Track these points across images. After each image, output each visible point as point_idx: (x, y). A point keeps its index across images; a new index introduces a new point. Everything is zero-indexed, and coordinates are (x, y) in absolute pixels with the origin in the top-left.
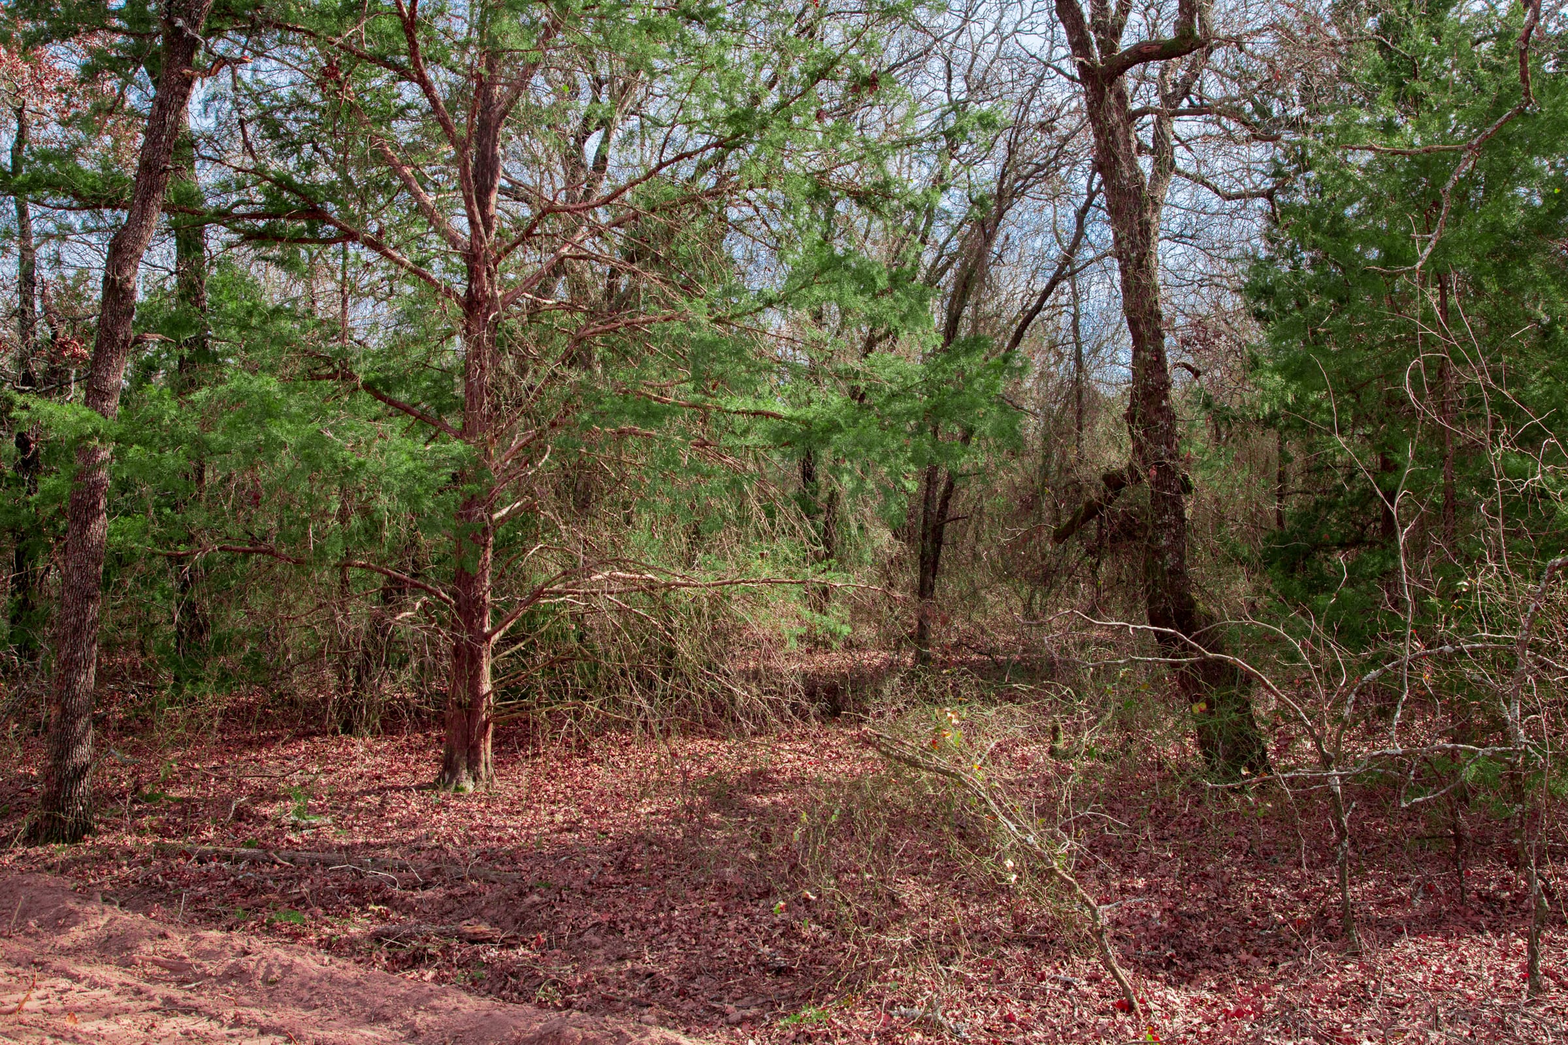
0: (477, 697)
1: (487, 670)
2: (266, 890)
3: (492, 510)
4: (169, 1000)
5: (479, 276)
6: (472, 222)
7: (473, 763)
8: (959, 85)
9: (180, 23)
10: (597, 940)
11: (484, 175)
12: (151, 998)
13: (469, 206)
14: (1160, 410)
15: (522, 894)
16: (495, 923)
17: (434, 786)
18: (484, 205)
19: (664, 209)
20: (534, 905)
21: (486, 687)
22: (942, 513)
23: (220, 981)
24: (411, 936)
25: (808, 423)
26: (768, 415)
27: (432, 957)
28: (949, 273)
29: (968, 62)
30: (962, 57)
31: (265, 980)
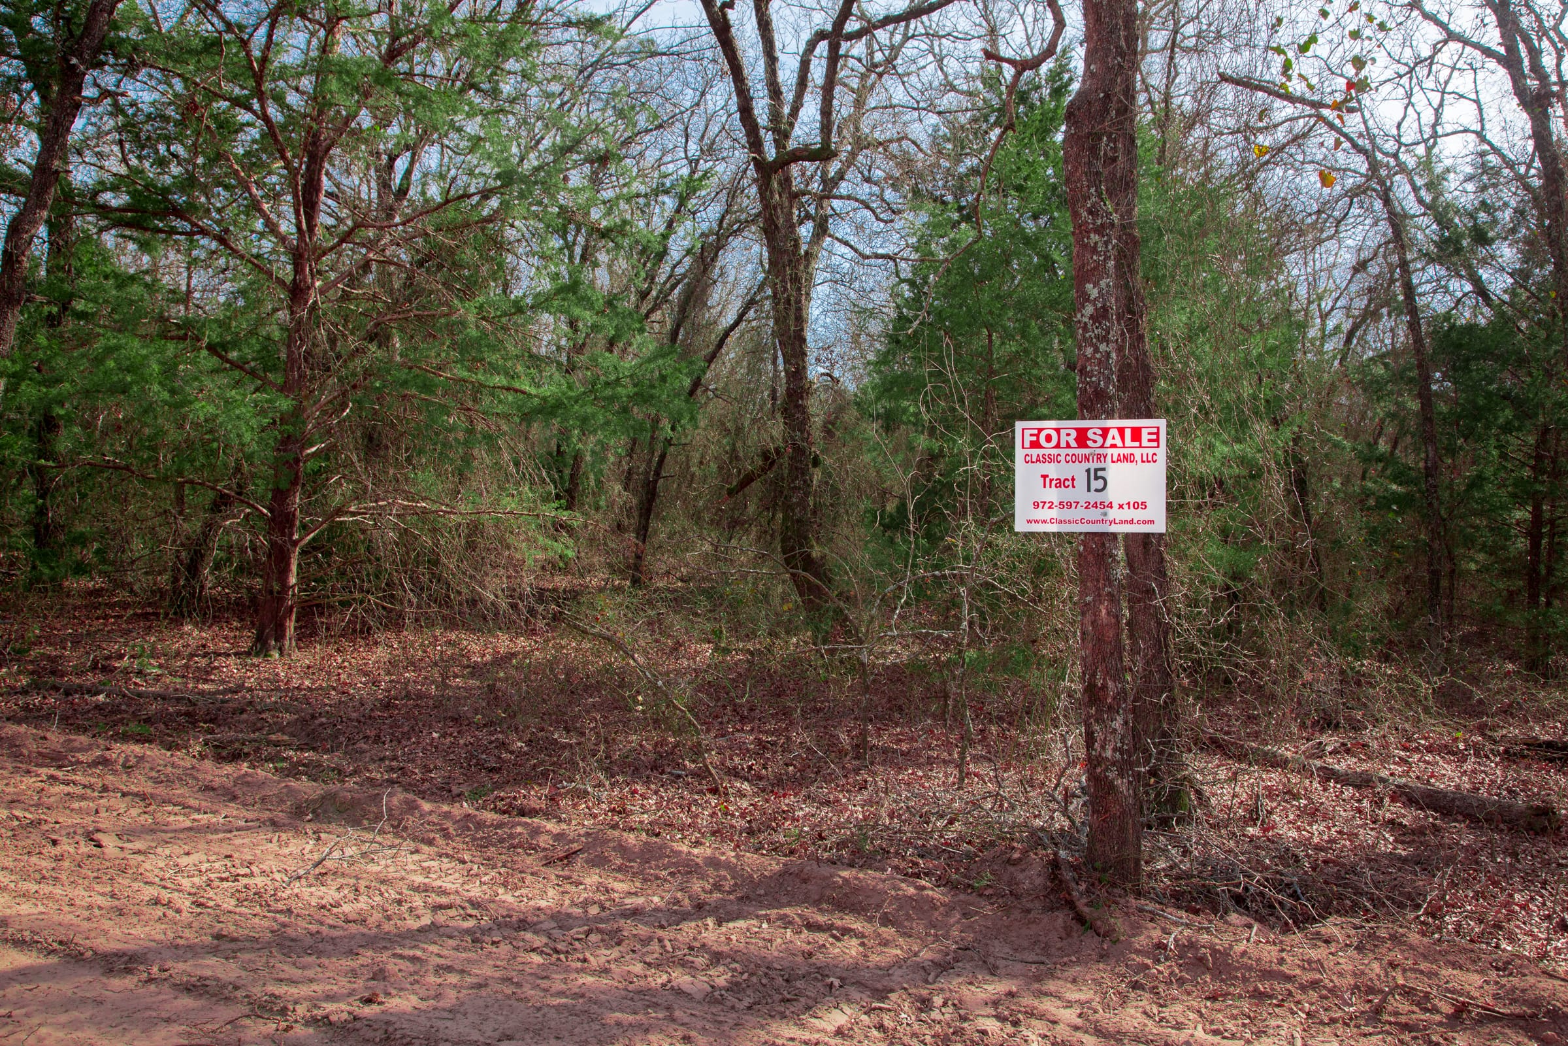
0: (285, 587)
1: (294, 568)
2: (120, 712)
3: (303, 448)
4: (52, 777)
5: (303, 270)
6: (299, 227)
7: (280, 636)
8: (693, 147)
9: (74, 61)
10: (365, 747)
11: (311, 194)
12: (38, 775)
13: (297, 213)
14: (798, 406)
15: (313, 717)
16: (292, 735)
17: (248, 654)
18: (310, 218)
19: (448, 229)
20: (322, 724)
21: (293, 580)
22: (657, 474)
23: (89, 766)
24: (232, 742)
25: (544, 399)
26: (516, 391)
27: (247, 755)
28: (676, 291)
29: (702, 128)
30: (697, 123)
31: (124, 766)
